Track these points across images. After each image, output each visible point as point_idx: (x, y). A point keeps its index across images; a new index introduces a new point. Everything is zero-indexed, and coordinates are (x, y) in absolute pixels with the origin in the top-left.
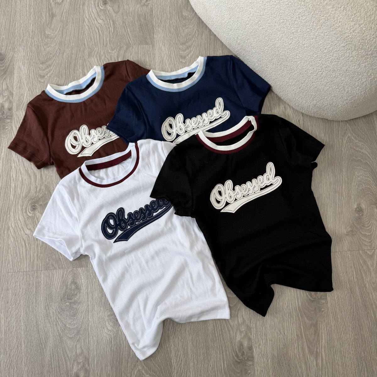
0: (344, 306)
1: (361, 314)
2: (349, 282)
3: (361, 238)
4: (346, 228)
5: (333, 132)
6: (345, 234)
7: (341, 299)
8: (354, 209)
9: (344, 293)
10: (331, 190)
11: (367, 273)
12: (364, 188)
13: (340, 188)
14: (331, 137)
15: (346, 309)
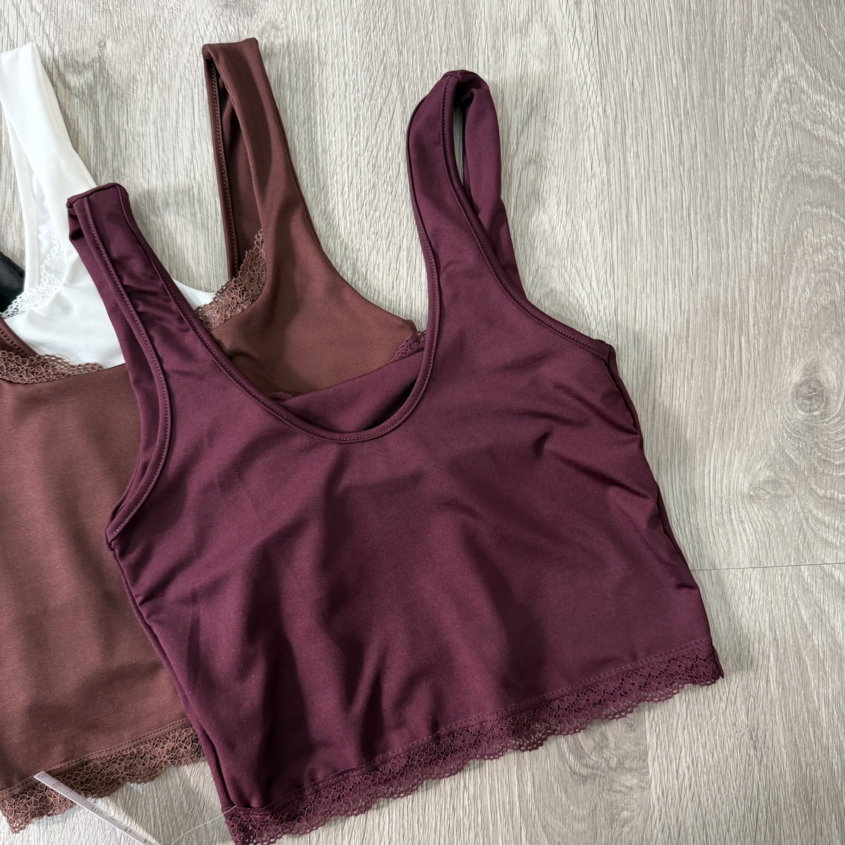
0: (718, 801)
1: (790, 836)
2: (746, 699)
3: (810, 511)
4: (748, 470)
5: (722, 58)
6: (742, 495)
7: (708, 773)
8: (791, 390)
9: (723, 748)
10: (695, 305)
11: (828, 663)
12: (838, 299)
13: (734, 298)
14: (710, 74)
15: (725, 816)
